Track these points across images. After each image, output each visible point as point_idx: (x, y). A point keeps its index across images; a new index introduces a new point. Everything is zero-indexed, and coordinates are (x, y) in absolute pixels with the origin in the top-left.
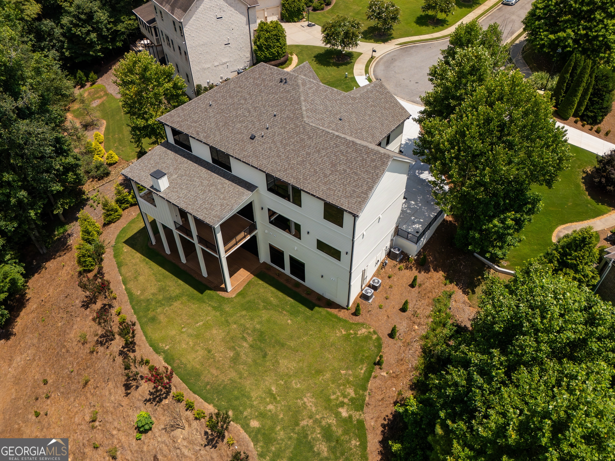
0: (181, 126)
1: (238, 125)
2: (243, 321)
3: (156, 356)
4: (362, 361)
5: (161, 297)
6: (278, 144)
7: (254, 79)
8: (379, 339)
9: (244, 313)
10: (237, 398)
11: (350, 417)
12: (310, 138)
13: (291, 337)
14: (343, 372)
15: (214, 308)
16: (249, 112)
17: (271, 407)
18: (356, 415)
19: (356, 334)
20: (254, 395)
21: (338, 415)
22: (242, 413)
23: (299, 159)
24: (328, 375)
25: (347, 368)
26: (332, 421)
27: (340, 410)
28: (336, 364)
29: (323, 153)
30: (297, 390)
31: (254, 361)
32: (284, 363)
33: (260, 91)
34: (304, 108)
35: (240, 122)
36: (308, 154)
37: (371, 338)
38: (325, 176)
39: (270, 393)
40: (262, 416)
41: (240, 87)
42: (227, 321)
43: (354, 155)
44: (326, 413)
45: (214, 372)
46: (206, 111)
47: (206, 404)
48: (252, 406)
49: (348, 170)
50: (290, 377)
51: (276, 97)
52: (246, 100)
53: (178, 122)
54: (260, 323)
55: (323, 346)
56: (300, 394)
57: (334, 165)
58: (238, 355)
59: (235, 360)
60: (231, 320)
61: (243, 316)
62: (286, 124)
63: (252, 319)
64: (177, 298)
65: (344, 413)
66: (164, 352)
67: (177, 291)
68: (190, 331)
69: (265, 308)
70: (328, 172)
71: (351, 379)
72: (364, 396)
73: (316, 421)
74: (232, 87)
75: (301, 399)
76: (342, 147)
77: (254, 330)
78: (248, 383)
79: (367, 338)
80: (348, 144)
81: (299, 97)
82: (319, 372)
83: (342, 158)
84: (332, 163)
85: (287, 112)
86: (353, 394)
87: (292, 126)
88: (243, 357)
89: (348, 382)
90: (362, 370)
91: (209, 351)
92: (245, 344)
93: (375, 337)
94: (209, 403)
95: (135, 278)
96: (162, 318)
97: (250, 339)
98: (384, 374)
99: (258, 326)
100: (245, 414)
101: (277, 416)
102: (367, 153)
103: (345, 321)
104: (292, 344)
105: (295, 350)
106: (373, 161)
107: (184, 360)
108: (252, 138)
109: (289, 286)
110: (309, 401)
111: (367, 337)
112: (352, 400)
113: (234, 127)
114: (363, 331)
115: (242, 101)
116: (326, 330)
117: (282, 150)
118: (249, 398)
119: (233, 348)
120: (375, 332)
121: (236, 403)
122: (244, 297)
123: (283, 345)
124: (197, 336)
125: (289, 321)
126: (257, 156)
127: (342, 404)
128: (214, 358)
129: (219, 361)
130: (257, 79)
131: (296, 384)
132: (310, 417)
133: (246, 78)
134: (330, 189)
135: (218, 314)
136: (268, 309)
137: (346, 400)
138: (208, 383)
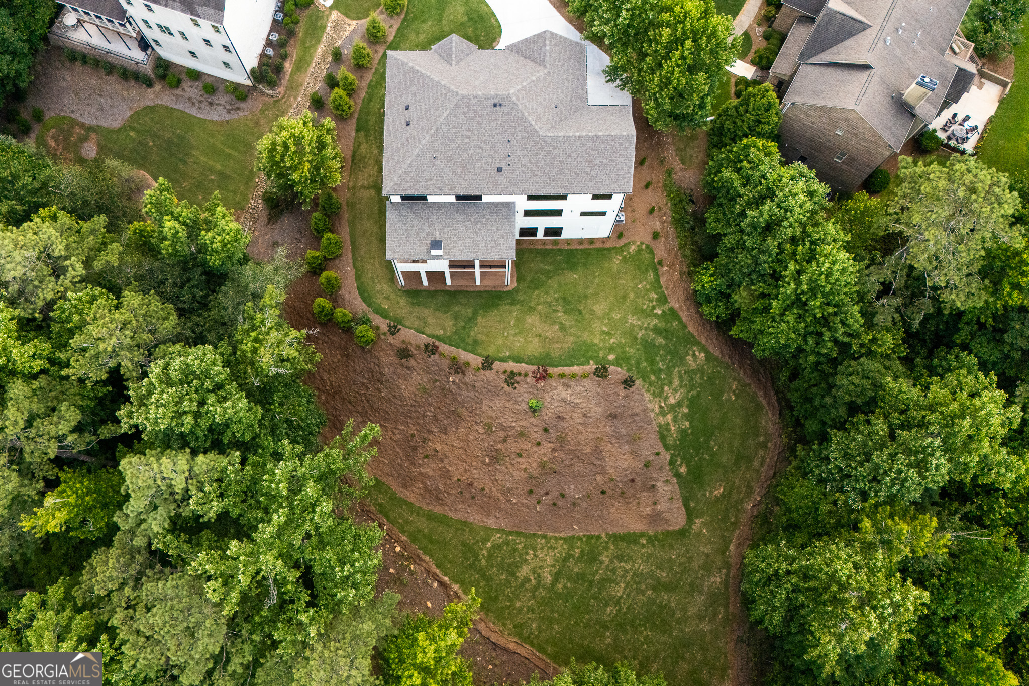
0: (416, 190)
1: (478, 165)
2: (542, 300)
3: (506, 365)
4: (647, 270)
5: (462, 324)
6: (529, 165)
7: (464, 113)
8: (647, 246)
9: (536, 292)
10: (588, 351)
11: (663, 311)
12: (555, 148)
13: (586, 287)
14: (640, 286)
15: (512, 304)
16: (480, 148)
17: (612, 341)
18: (666, 307)
19: (629, 253)
20: (596, 341)
21: (656, 315)
22: (598, 357)
23: (556, 169)
24: (632, 295)
25: (641, 282)
26: (655, 321)
27: (655, 311)
28: (631, 284)
29: (575, 155)
30: (620, 318)
31: (576, 320)
32: (596, 308)
33: (479, 123)
34: (533, 123)
35: (477, 161)
36: (561, 162)
37: (642, 250)
38: (587, 174)
39: (604, 333)
40: (612, 350)
41: (454, 127)
42: (531, 307)
43: (603, 146)
44: (648, 320)
45: (557, 346)
46: (434, 165)
47: (571, 368)
48: (601, 349)
49: (604, 161)
50: (608, 314)
51: (499, 123)
52: (469, 138)
53: (411, 187)
54: (555, 292)
55: (613, 278)
56: (623, 320)
57: (590, 162)
58: (561, 324)
59: (563, 328)
60: (532, 304)
61: (539, 296)
62: (525, 144)
63: (547, 293)
64: (475, 315)
65: (658, 311)
66: (509, 357)
67: (469, 310)
68: (511, 332)
69: (549, 278)
70: (588, 170)
71: (648, 287)
72: (663, 293)
73: (646, 329)
74: (445, 130)
75: (627, 322)
76: (590, 144)
77: (557, 300)
78: (586, 336)
79: (639, 252)
80: (592, 139)
81: (523, 114)
82: (624, 297)
83: (593, 153)
84: (587, 161)
85: (519, 133)
86: (655, 296)
87: (532, 143)
88: (567, 323)
89: (648, 290)
90: (651, 276)
91: (540, 336)
92: (559, 314)
93: (644, 247)
94: (573, 366)
95: (425, 323)
96: (480, 337)
97: (560, 308)
98: (666, 268)
99: (556, 295)
100: (601, 356)
101: (621, 343)
102: (613, 140)
103: (615, 248)
104: (591, 291)
105: (596, 294)
106: (621, 144)
107: (529, 353)
108: (500, 170)
109: (549, 247)
110: (633, 320)
111: (638, 250)
112: (657, 300)
113: (474, 168)
114: (633, 248)
115: (467, 140)
116: (606, 264)
117: (534, 169)
118: (595, 345)
119: (554, 322)
120: (642, 243)
121: (590, 354)
122: (524, 280)
123: (586, 297)
124: (521, 332)
125: (575, 276)
126: (514, 185)
127: (654, 307)
128: (547, 337)
129: (553, 337)
130: (468, 113)
131: (616, 316)
132: (641, 329)
133: (455, 115)
134: (597, 183)
135: (518, 306)
136: (551, 278)
137: (654, 303)
138: (560, 355)
